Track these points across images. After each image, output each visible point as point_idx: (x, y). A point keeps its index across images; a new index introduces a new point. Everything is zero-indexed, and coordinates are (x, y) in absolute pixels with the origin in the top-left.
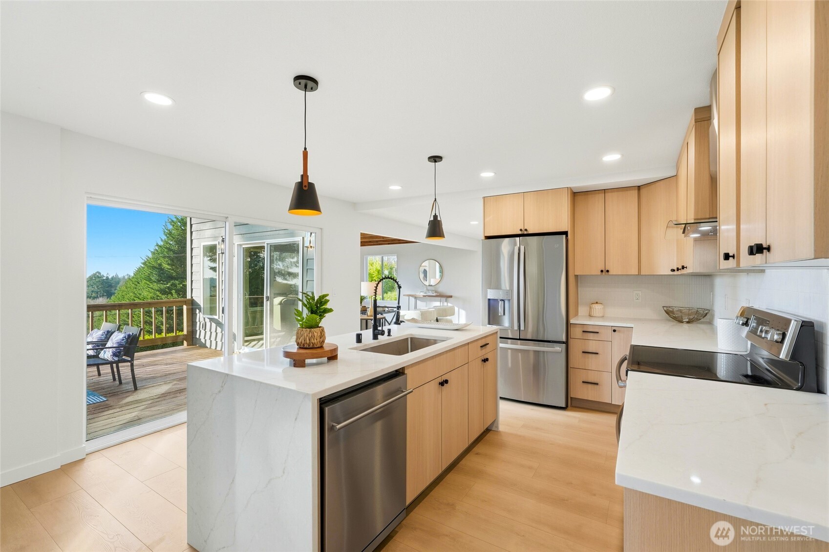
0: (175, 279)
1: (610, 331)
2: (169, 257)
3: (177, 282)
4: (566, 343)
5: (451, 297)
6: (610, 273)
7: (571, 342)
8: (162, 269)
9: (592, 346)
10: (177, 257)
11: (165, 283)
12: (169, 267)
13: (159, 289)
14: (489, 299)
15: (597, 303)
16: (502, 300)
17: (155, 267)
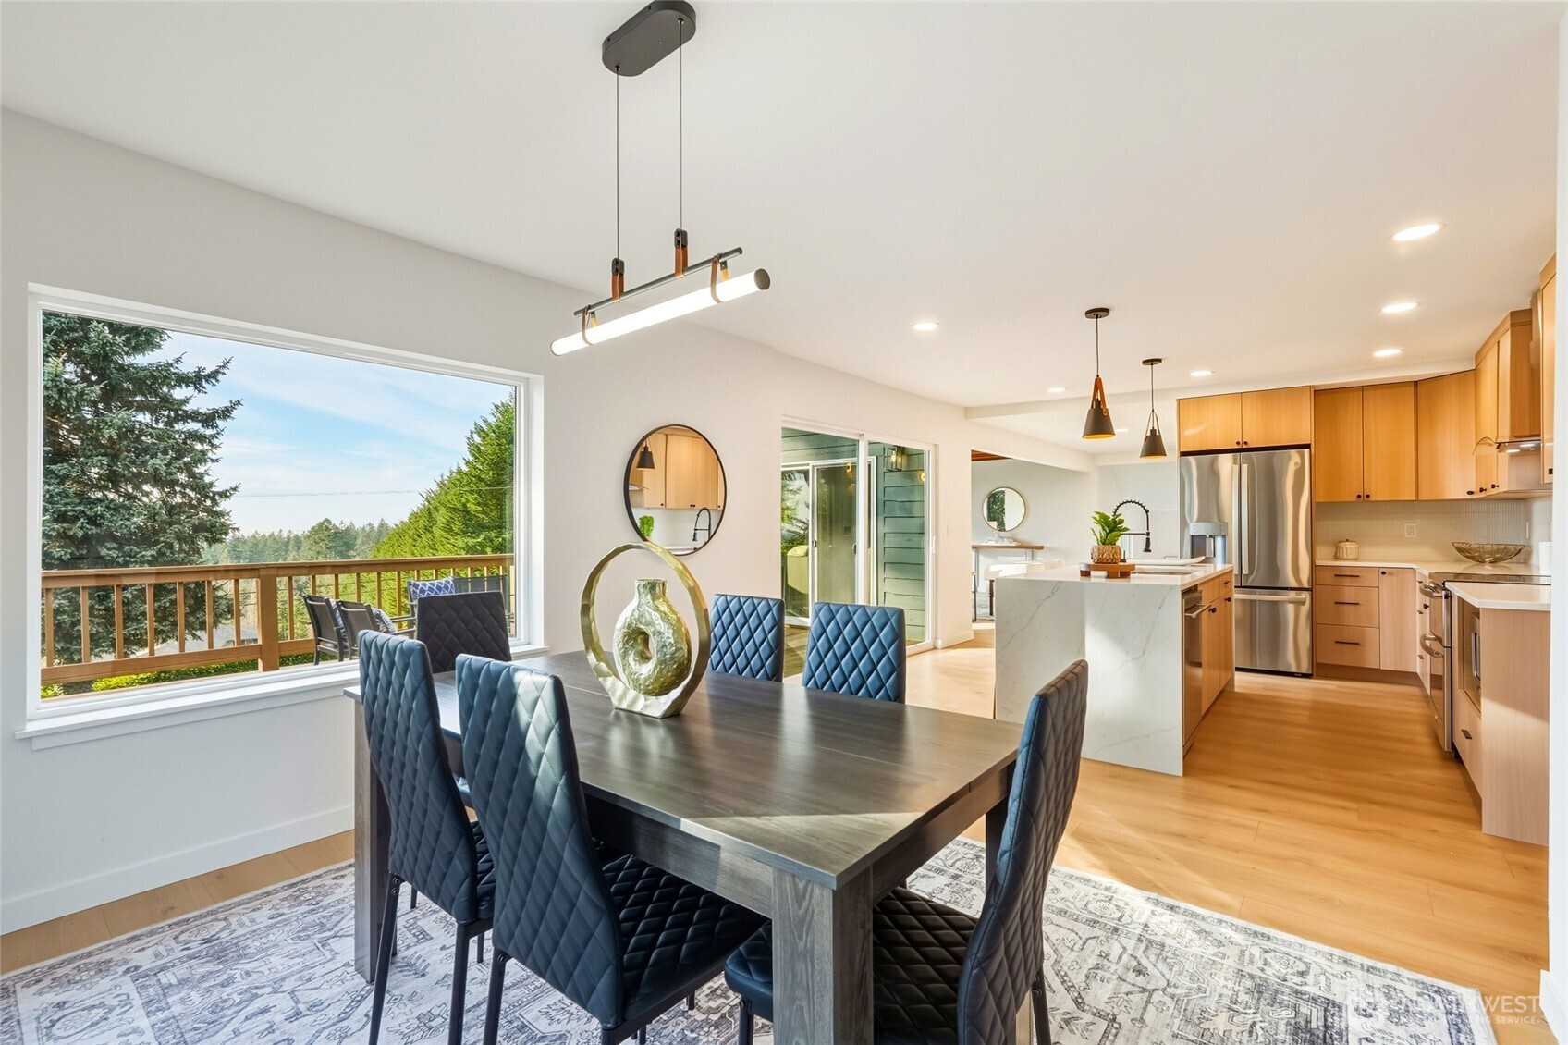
0: (489, 529)
1: (1377, 575)
2: (479, 492)
3: (493, 534)
4: (1311, 590)
5: (1042, 548)
6: (1372, 499)
7: (1317, 589)
8: (468, 513)
9: (1349, 595)
10: (491, 492)
11: (474, 535)
12: (480, 509)
13: (464, 546)
14: (1192, 536)
15: (1347, 540)
16: (1211, 536)
17: (458, 509)
